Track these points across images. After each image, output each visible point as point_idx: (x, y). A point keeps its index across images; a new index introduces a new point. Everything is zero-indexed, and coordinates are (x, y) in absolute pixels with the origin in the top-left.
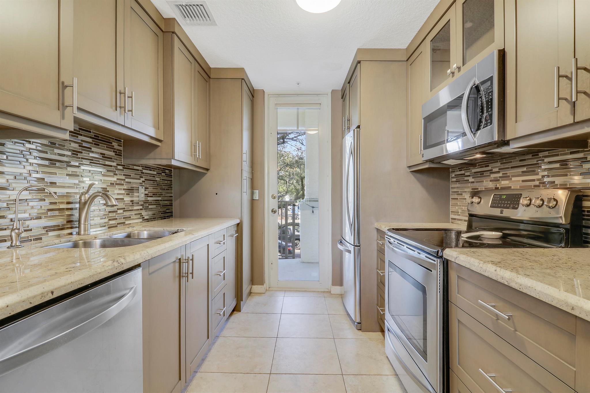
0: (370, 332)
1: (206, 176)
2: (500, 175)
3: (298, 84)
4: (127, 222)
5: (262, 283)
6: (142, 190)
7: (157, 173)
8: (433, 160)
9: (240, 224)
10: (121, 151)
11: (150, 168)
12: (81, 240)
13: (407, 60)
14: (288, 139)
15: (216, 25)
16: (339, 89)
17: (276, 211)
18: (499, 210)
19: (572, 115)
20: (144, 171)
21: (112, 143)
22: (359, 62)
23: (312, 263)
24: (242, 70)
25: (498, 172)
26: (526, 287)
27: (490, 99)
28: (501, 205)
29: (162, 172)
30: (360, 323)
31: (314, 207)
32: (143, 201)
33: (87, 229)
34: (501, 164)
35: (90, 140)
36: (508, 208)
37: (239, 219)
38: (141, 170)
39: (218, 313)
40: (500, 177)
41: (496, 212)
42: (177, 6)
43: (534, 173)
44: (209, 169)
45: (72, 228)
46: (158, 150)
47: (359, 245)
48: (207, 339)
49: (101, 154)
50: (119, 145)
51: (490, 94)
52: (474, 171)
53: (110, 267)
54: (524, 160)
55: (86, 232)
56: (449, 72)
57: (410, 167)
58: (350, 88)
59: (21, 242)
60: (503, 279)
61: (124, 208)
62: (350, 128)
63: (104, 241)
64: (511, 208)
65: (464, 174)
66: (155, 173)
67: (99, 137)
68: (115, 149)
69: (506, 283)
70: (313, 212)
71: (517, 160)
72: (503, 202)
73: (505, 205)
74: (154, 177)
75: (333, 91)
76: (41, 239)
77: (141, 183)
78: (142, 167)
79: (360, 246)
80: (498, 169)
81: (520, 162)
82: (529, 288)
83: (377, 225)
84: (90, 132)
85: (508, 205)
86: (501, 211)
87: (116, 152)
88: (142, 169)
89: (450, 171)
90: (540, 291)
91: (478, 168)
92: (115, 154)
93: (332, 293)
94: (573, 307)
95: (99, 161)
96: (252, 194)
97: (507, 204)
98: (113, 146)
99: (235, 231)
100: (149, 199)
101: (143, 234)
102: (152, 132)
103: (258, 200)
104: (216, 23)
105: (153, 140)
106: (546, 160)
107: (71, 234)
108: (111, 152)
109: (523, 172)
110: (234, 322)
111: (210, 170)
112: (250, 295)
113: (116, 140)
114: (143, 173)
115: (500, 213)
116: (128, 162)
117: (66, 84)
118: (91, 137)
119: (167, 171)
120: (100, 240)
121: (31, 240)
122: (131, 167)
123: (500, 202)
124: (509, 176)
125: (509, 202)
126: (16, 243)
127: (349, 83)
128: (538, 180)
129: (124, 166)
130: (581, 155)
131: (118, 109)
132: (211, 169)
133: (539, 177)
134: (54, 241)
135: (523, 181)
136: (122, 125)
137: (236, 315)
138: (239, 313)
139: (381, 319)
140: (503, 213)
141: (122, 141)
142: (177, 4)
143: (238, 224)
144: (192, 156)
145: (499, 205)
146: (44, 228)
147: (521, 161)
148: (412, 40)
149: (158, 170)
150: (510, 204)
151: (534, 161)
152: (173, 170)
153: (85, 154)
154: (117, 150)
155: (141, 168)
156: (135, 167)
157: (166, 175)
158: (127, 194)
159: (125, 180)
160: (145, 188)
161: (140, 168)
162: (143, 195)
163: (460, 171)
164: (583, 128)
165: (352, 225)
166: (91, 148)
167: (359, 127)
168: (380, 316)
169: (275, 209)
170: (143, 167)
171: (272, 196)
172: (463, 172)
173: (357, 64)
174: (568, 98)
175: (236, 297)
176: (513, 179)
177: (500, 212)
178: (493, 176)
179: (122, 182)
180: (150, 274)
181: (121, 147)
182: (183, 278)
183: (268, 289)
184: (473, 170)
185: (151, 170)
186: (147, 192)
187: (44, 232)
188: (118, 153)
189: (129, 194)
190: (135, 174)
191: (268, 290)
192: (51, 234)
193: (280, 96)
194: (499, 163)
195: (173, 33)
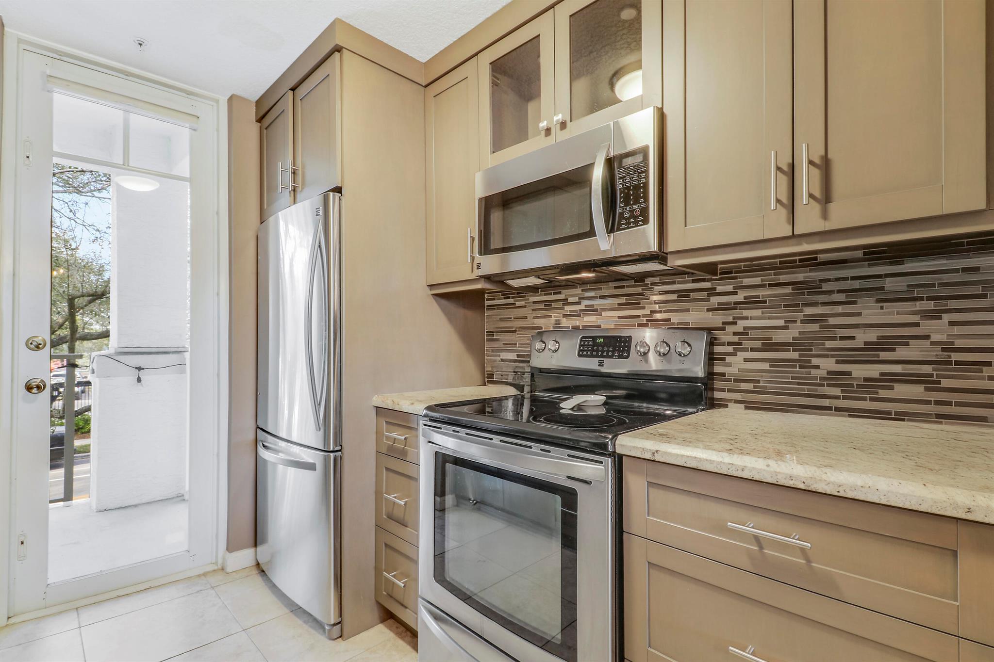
0: (361, 634)
2: (582, 307)
8: (490, 277)
13: (426, 86)
16: (250, 98)
17: (44, 386)
18: (597, 360)
19: (790, 224)
22: (338, 49)
23: (136, 506)
25: (578, 303)
26: (854, 488)
27: (642, 183)
28: (598, 353)
30: (340, 622)
31: (143, 369)
34: (583, 290)
36: (611, 357)
40: (581, 311)
41: (590, 364)
43: (636, 305)
47: (339, 448)
51: (643, 175)
52: (532, 299)
54: (623, 287)
56: (543, 127)
57: (431, 286)
58: (297, 102)
60: (792, 480)
62: (296, 189)
64: (617, 357)
65: (514, 304)
69: (802, 486)
70: (139, 380)
71: (610, 287)
72: (600, 348)
73: (605, 354)
75: (232, 97)
79: (340, 451)
80: (577, 298)
81: (615, 290)
82: (861, 489)
83: (378, 400)
85: (610, 354)
86: (599, 362)
89: (485, 297)
90: (888, 492)
91: (541, 295)
93: (228, 569)
94: (969, 509)
97: (608, 351)
106: (658, 288)
109: (620, 304)
115: (599, 366)
123: (595, 348)
124: (597, 310)
125: (611, 349)
127: (293, 89)
128: (644, 316)
130: (707, 285)
133: (647, 312)
135: (620, 317)
139: (391, 597)
140: (603, 366)
145: (595, 353)
147: (616, 288)
148: (441, 49)
150: (613, 352)
151: (639, 290)
163: (505, 298)
164: (800, 244)
167: (338, 190)
168: (385, 591)
171: (31, 340)
172: (511, 301)
173: (333, 52)
174: (782, 200)
176: (604, 314)
177: (598, 364)
178: (568, 309)
184: (530, 298)
193: (63, 58)
194: (578, 289)
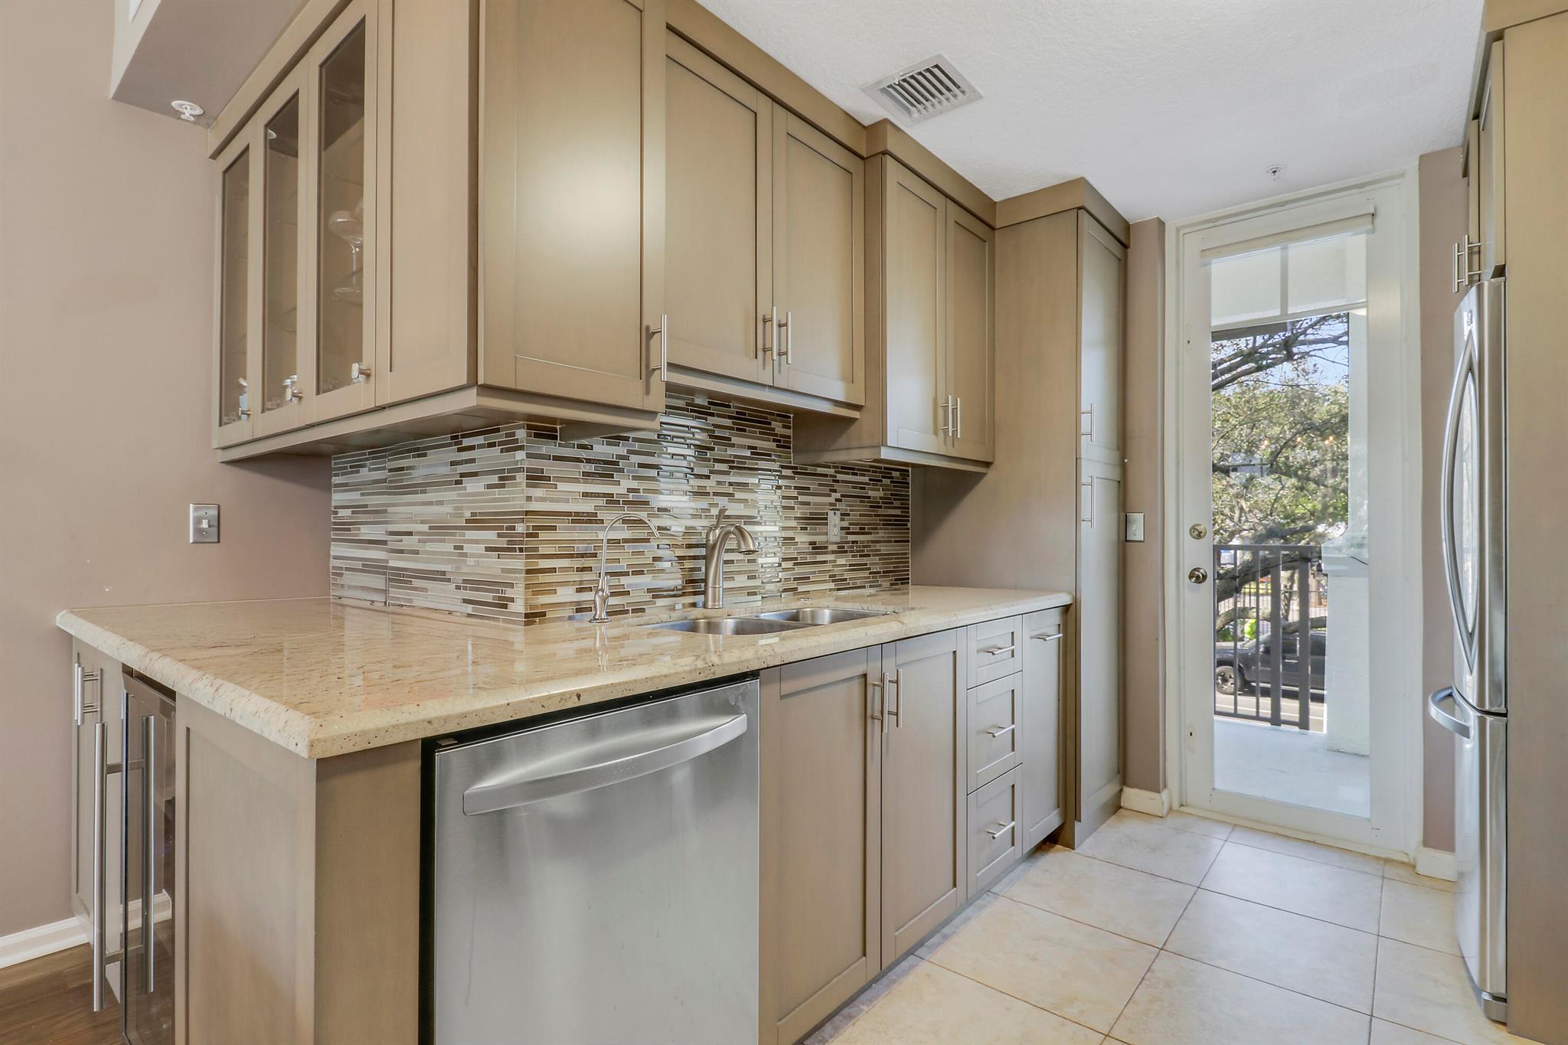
1: (985, 479)
3: (1275, 172)
4: (801, 589)
5: (1154, 784)
6: (834, 520)
7: (870, 480)
9: (1073, 606)
10: (789, 437)
11: (854, 469)
12: (705, 618)
14: (1303, 343)
15: (981, 97)
17: (1205, 577)
20: (840, 477)
21: (770, 424)
22: (1498, 36)
24: (1080, 184)
29: (883, 477)
30: (1505, 1000)
32: (836, 543)
33: (717, 598)
35: (728, 422)
37: (1069, 593)
38: (831, 476)
39: (989, 832)
42: (883, 90)
44: (991, 463)
45: (695, 593)
46: (853, 429)
48: (952, 886)
49: (750, 447)
50: (784, 427)
53: (687, 668)
55: (717, 603)
58: (1482, 133)
59: (609, 614)
61: (796, 559)
62: (1481, 277)
63: (742, 623)
66: (866, 479)
67: (744, 414)
68: (776, 435)
74: (864, 488)
75: (1423, 159)
76: (642, 610)
77: (831, 504)
78: (834, 467)
79: (1505, 715)
84: (729, 406)
87: (779, 441)
88: (836, 472)
92: (778, 446)
93: (1420, 869)
95: (745, 463)
96: (1124, 524)
98: (774, 429)
99: (1056, 628)
100: (851, 538)
101: (823, 614)
102: (838, 392)
103: (1141, 541)
104: (979, 94)
105: (842, 407)
107: (694, 605)
108: (769, 443)
110: (1047, 871)
111: (993, 466)
112: (1116, 812)
113: (778, 415)
114: (838, 481)
116: (803, 458)
117: (652, 330)
118: (730, 417)
119: (896, 474)
120: (736, 620)
121: (626, 612)
122: (810, 469)
126: (600, 616)
127: (1476, 116)
129: (796, 468)
131: (760, 354)
132: (995, 464)
134: (660, 616)
136: (770, 386)
137: (1057, 856)
138: (1069, 853)
141: (792, 416)
142: (882, 87)
143: (1066, 609)
144: (936, 433)
146: (649, 590)
149: (873, 472)
152: (910, 469)
153: (719, 452)
154: (782, 436)
155: (833, 470)
156: (820, 470)
157: (892, 482)
158: (802, 529)
159: (797, 498)
160: (842, 515)
161: (831, 471)
162: (836, 530)
165: (1471, 635)
166: (730, 439)
167: (1500, 271)
169: (1201, 571)
170: (837, 467)
171: (1193, 528)
173: (1491, 46)
175: (1058, 807)
179: (792, 503)
180: (782, 697)
181: (788, 430)
182: (873, 723)
183: (1176, 806)
185: (856, 474)
186: (845, 524)
187: (648, 597)
188: (783, 444)
189: (806, 529)
190: (820, 485)
191: (1178, 811)
192: (660, 602)
193: (1217, 224)
195: (885, 153)
